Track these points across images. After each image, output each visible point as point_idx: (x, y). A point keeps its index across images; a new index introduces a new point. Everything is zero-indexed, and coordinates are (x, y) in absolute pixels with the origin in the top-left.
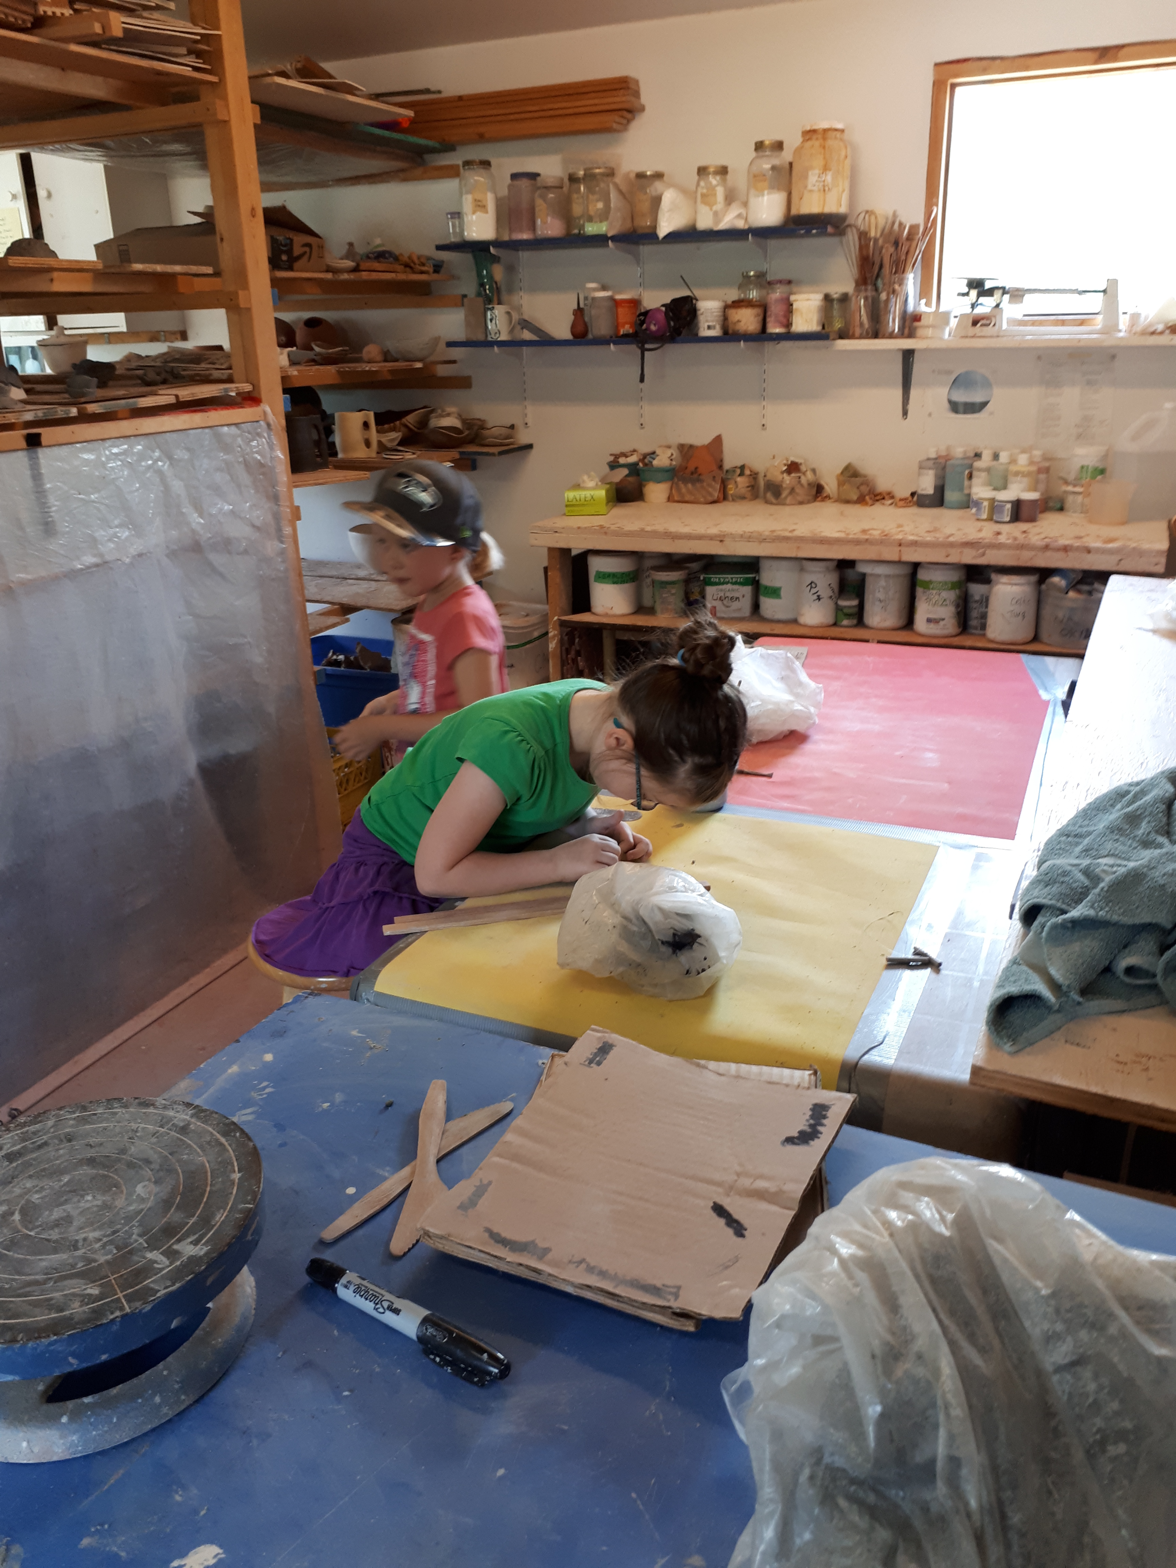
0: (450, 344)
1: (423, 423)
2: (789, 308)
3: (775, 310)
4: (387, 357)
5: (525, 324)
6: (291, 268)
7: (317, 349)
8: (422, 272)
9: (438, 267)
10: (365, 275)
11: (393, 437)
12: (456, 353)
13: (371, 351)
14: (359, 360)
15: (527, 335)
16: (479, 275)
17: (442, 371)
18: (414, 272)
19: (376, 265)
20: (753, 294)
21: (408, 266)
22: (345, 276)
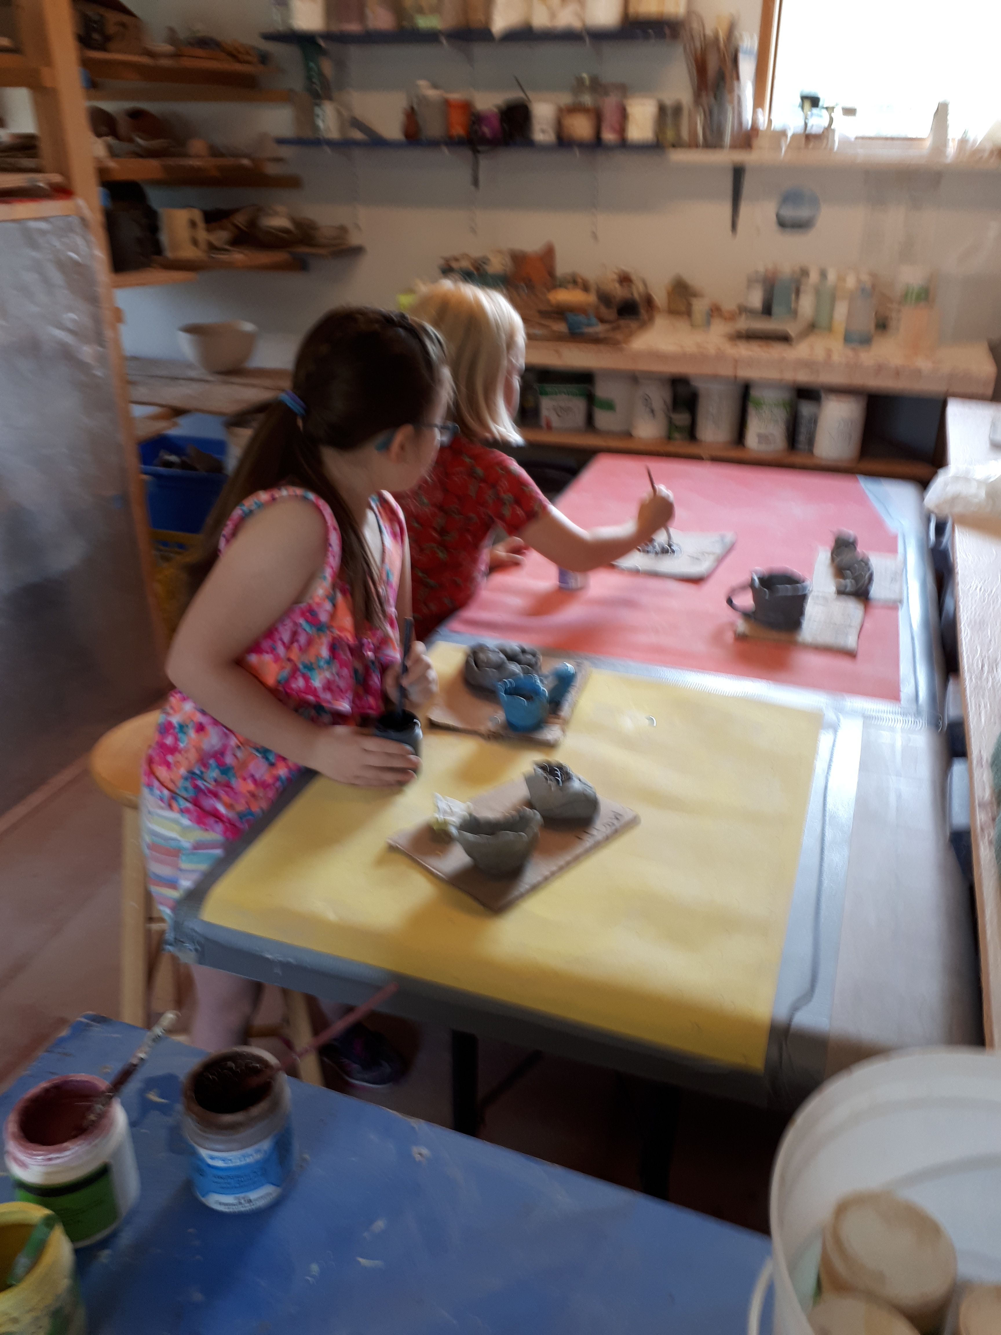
0: (281, 141)
1: (253, 223)
2: (623, 115)
3: (610, 116)
4: (215, 152)
5: (357, 124)
6: (103, 48)
7: (140, 141)
8: (248, 62)
9: (264, 58)
10: (187, 63)
11: (221, 236)
12: (285, 152)
13: (197, 146)
14: (185, 155)
15: (358, 135)
16: (309, 69)
17: (272, 169)
18: (239, 61)
19: (200, 52)
20: (587, 99)
21: (233, 54)
22: (165, 62)
